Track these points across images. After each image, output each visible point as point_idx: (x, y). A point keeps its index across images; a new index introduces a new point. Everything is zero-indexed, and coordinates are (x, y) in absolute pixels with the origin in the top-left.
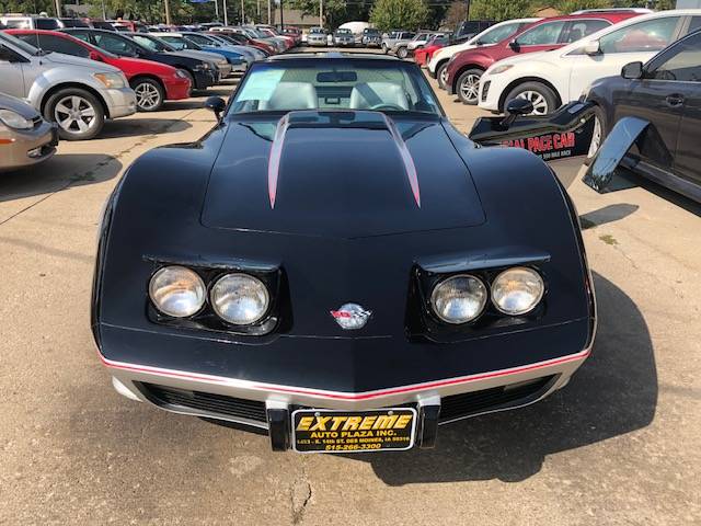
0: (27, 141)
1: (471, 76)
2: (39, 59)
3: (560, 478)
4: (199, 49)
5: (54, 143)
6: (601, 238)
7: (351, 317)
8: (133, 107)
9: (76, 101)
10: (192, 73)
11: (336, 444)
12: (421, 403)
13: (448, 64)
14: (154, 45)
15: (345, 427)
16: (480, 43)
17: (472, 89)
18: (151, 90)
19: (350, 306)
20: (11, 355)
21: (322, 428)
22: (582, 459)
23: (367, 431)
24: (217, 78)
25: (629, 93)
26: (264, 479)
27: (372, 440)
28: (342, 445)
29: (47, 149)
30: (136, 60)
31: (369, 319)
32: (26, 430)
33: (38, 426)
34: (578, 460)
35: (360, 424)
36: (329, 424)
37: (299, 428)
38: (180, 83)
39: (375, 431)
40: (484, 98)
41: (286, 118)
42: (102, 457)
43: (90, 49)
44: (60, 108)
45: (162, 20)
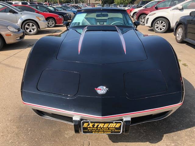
0: (16, 35)
1: (143, 17)
2: (21, 12)
3: (171, 143)
4: (66, 10)
5: (23, 36)
6: (183, 64)
7: (102, 90)
8: (46, 26)
9: (31, 24)
10: (64, 17)
11: (96, 132)
12: (124, 120)
13: (136, 13)
14: (54, 9)
15: (99, 127)
16: (146, 7)
17: (143, 21)
18: (52, 21)
19: (101, 87)
20: (5, 97)
21: (91, 126)
22: (178, 136)
23: (106, 128)
24: (70, 18)
25: (192, 21)
26: (75, 139)
27: (108, 131)
28: (98, 132)
29: (22, 37)
30: (48, 13)
31: (107, 91)
32: (6, 120)
33: (10, 119)
34: (176, 137)
35: (104, 126)
36: (94, 126)
37: (84, 127)
38: (60, 19)
39: (109, 128)
40: (147, 23)
41: (86, 27)
42: (27, 130)
43: (36, 10)
44: (26, 26)
45: (57, 3)
